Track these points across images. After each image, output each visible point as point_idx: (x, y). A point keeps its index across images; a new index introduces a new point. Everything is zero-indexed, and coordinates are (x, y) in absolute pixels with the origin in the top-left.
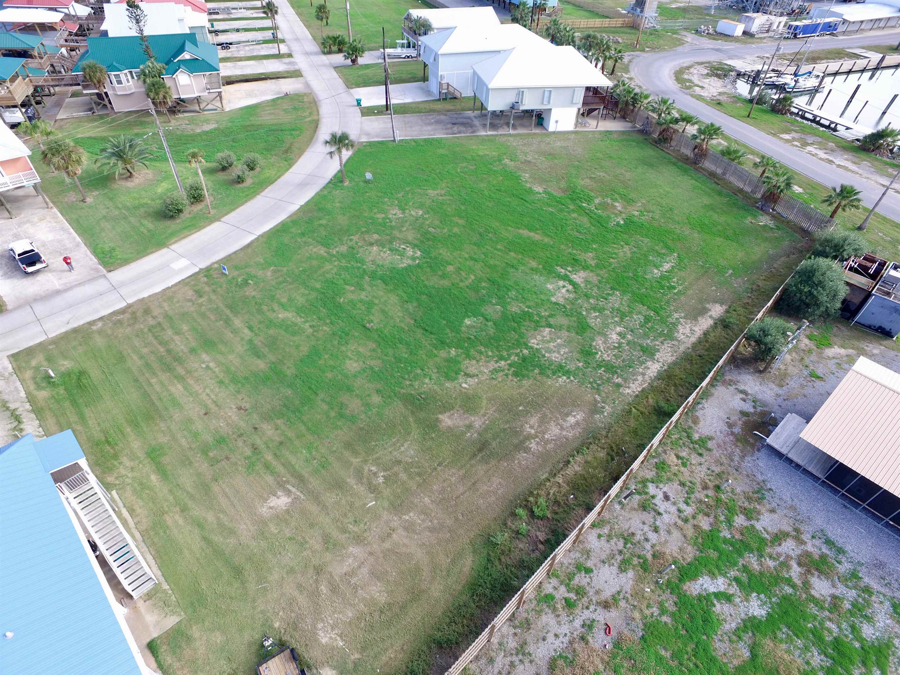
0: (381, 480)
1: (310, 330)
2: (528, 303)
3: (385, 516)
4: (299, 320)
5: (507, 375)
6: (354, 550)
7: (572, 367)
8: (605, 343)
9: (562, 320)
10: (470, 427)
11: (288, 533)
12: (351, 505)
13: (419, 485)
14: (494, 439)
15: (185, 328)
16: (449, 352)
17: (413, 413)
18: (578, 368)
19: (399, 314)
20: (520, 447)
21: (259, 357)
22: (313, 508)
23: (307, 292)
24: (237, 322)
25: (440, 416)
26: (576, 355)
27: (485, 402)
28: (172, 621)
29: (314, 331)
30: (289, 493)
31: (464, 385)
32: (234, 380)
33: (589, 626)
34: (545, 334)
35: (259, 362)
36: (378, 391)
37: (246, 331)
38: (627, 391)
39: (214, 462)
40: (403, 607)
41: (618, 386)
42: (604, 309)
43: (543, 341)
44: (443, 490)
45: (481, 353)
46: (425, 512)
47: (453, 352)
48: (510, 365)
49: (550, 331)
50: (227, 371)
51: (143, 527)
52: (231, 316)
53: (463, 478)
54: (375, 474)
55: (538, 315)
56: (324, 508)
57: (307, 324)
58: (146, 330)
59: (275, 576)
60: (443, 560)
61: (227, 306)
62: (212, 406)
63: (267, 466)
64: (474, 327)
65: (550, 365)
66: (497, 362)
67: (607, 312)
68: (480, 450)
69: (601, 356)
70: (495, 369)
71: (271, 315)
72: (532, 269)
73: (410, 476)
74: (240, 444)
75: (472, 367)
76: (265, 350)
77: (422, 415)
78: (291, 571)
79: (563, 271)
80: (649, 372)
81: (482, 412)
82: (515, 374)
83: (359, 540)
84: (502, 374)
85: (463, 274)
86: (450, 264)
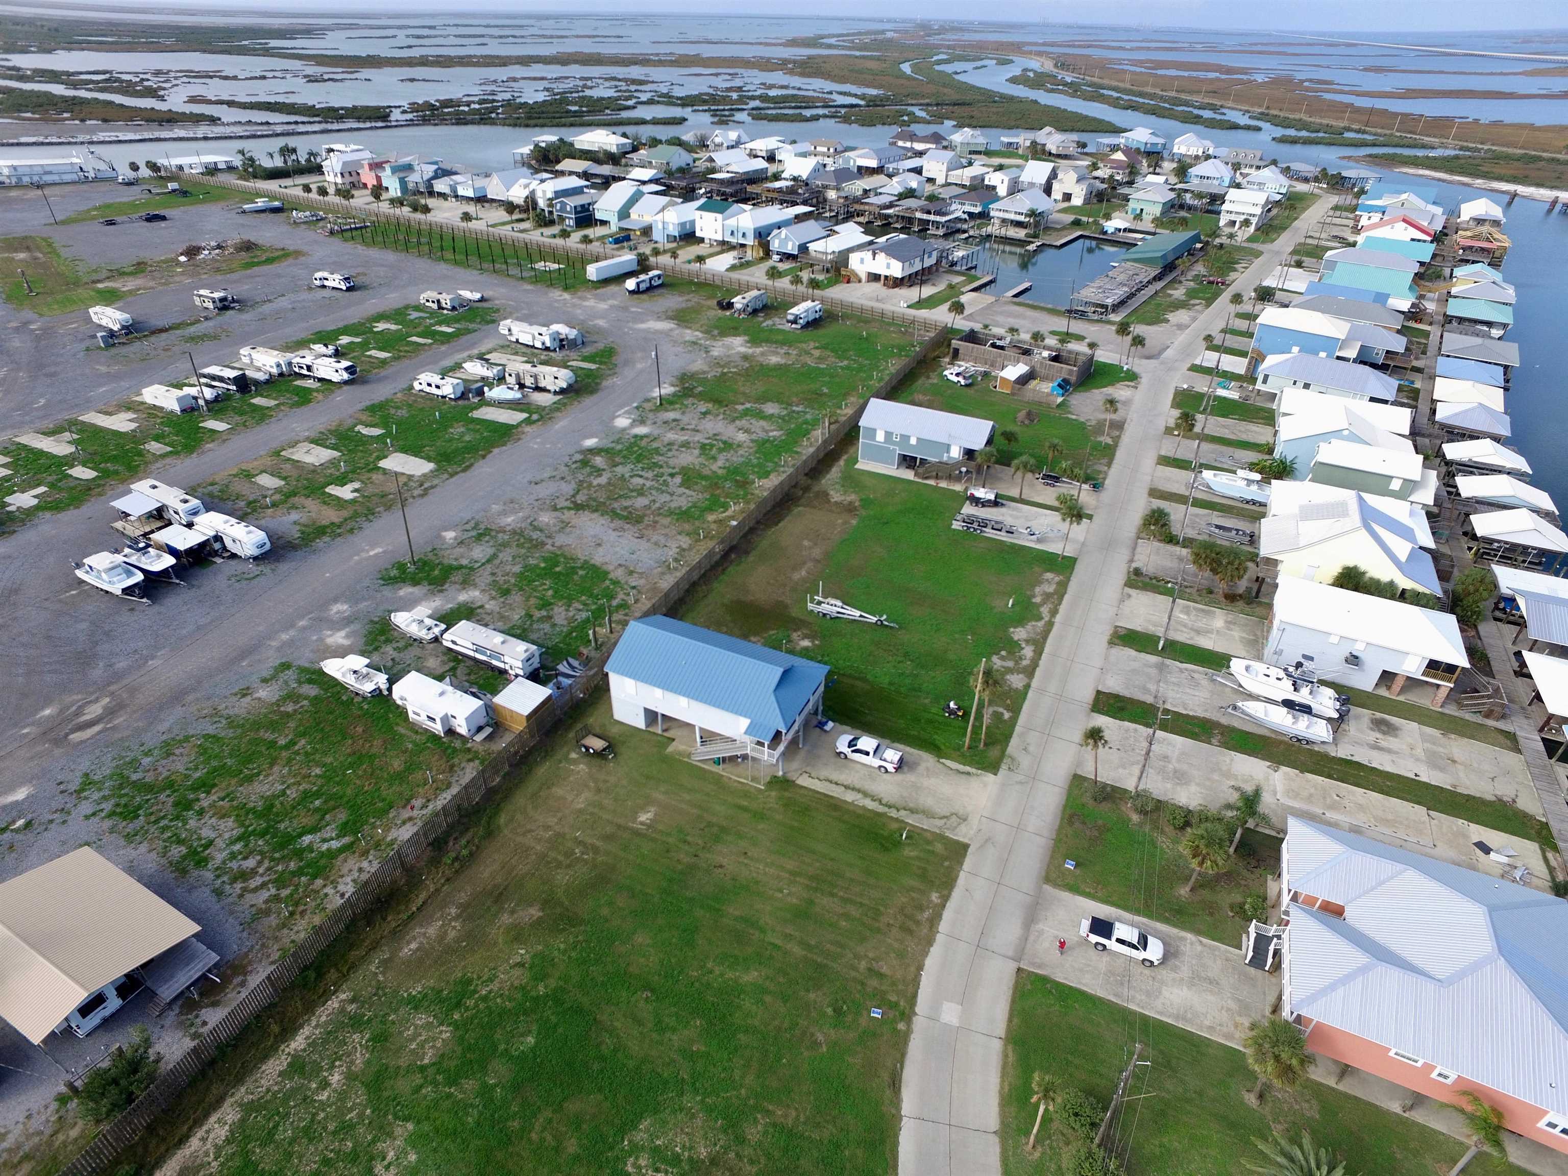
0: (577, 851)
1: (710, 965)
2: (448, 1103)
3: (567, 830)
4: (730, 975)
5: (479, 978)
6: (580, 806)
7: (404, 1010)
8: (352, 1062)
9: (403, 1086)
10: (513, 912)
11: (630, 803)
12: (593, 829)
13: (546, 855)
14: (488, 908)
15: (843, 924)
16: (546, 988)
17: (567, 910)
18: (396, 1011)
19: (617, 1024)
20: (464, 907)
21: (742, 917)
22: (621, 821)
23: (749, 1022)
24: (797, 950)
25: (541, 914)
26: (394, 1029)
27: (500, 940)
28: (670, 749)
29: (704, 966)
30: (642, 823)
31: (523, 952)
32: (746, 888)
34: (430, 1053)
35: (737, 913)
36: (607, 921)
37: (779, 942)
38: (343, 996)
39: (710, 824)
40: (541, 788)
41: (353, 1001)
42: (335, 1133)
43: (434, 1039)
44: (527, 858)
45: (511, 999)
46: (539, 840)
47: (541, 990)
48: (475, 991)
49: (422, 1060)
50: (759, 894)
51: (725, 778)
52: (810, 955)
53: (514, 867)
54: (583, 854)
55: (435, 1083)
56: (610, 822)
57: (717, 973)
58: (882, 909)
59: (625, 782)
60: (519, 817)
61: (826, 966)
62: (746, 861)
63: (669, 834)
64: (522, 1035)
65: (429, 1006)
66: (490, 992)
69: (362, 1038)
70: (492, 981)
71: (766, 971)
73: (556, 859)
74: (700, 842)
75: (519, 977)
76: (740, 927)
77: (559, 910)
78: (615, 787)
80: (307, 1033)
81: (501, 930)
82: (469, 982)
83: (580, 811)
84: (484, 978)
85: (549, 1138)
86: (577, 1158)
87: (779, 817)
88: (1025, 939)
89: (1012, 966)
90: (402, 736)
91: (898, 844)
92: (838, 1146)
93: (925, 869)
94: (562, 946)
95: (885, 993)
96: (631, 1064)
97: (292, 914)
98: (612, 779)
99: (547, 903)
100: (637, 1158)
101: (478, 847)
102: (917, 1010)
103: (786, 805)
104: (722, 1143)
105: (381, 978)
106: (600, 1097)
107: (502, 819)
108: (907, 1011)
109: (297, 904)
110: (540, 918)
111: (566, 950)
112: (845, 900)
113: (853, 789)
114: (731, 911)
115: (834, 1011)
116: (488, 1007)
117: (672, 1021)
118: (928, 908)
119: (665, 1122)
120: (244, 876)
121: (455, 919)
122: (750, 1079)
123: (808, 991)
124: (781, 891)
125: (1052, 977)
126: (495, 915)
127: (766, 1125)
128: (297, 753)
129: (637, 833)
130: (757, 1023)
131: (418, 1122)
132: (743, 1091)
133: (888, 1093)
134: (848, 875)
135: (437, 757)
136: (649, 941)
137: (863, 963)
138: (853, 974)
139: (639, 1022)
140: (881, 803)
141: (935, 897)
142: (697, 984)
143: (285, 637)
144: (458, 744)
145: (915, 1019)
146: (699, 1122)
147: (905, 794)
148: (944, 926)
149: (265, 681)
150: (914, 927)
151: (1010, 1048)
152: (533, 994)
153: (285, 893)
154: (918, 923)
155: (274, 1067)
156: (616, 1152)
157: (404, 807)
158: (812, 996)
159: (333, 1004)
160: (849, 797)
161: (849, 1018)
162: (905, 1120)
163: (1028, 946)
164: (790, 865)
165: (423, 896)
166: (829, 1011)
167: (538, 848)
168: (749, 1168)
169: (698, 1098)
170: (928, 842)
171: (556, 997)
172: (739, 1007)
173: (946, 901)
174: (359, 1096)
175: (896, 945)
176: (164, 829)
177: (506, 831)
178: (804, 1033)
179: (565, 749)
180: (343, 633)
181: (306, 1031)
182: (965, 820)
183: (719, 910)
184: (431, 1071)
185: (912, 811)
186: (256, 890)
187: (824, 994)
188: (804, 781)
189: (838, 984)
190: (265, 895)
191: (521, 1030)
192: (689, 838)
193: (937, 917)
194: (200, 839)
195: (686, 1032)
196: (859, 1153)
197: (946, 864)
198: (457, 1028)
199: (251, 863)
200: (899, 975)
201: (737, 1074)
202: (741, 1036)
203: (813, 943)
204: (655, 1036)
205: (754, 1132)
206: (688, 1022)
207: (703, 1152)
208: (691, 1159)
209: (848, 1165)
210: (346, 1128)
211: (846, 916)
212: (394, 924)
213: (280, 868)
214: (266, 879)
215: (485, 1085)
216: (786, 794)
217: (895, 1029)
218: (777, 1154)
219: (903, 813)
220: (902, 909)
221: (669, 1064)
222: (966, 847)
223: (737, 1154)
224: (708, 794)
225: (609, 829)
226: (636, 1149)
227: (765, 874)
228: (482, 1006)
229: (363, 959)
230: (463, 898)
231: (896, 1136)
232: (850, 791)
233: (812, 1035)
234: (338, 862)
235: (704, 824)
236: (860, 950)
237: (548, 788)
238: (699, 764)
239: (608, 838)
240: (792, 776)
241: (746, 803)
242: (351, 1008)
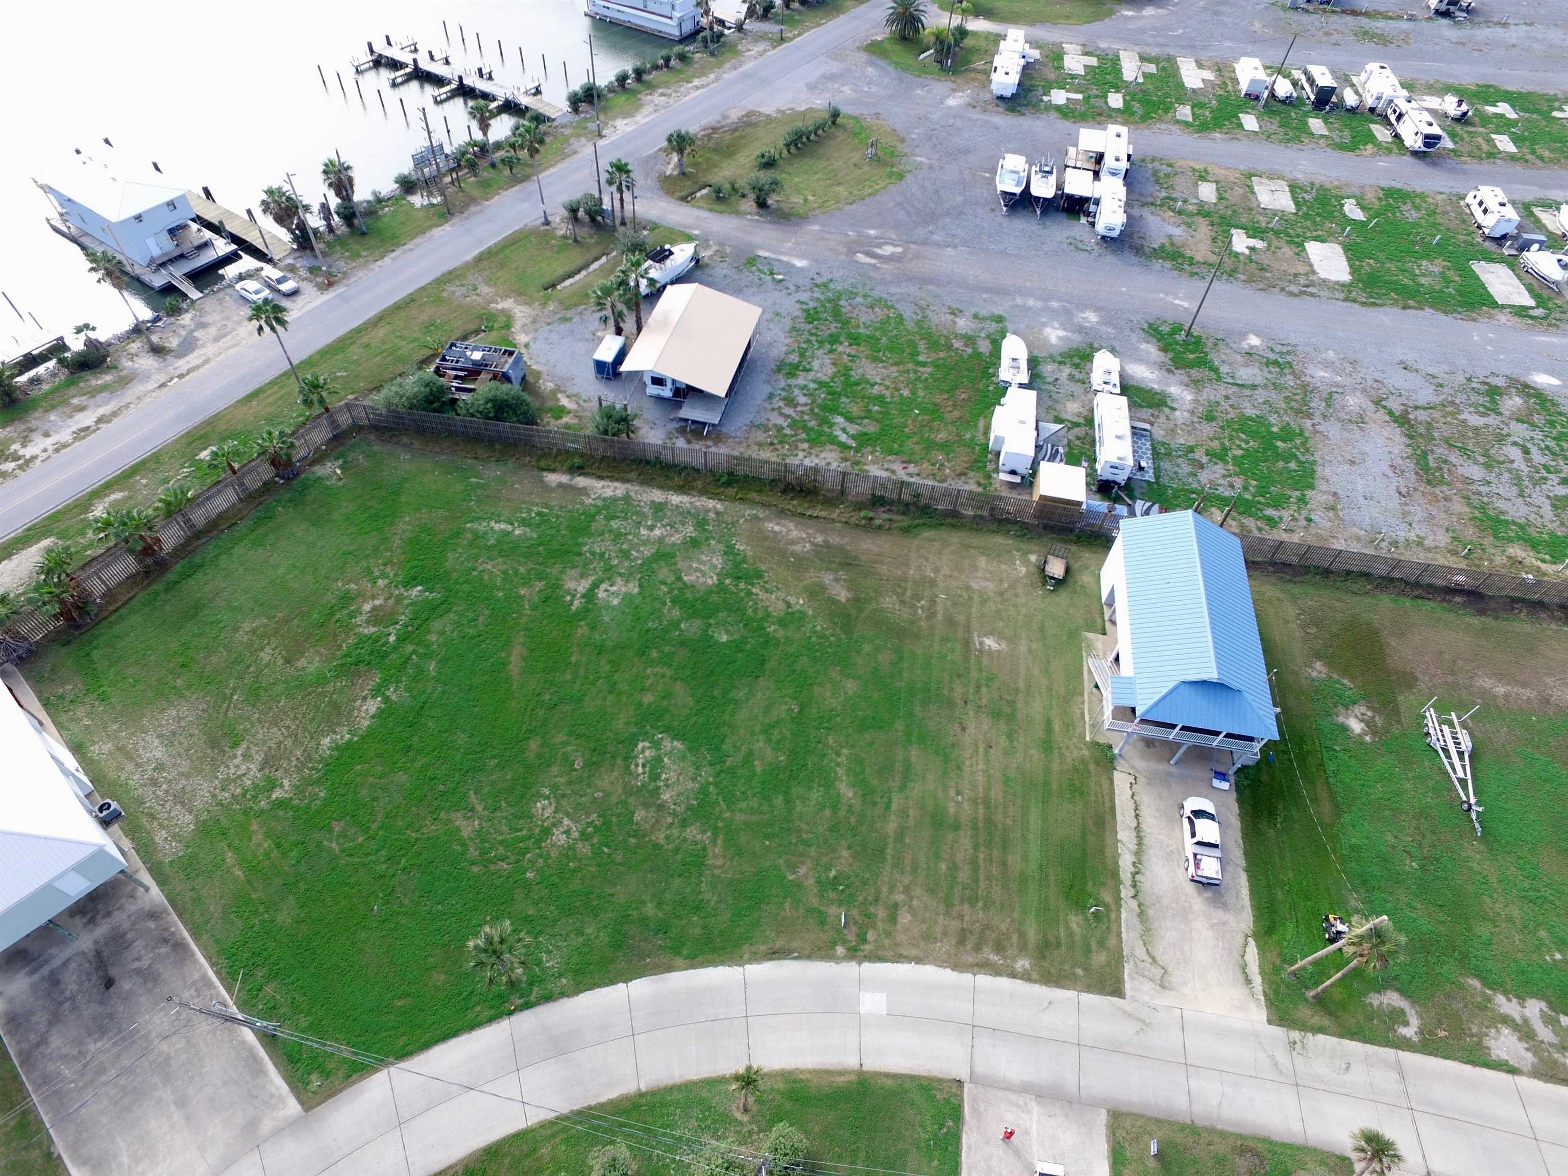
0: (923, 602)
1: (845, 751)
2: (658, 605)
3: (941, 585)
4: (840, 771)
5: (766, 582)
6: (975, 586)
7: (722, 547)
8: (672, 535)
9: (664, 573)
10: (836, 580)
11: (1001, 624)
12: (954, 605)
13: (906, 581)
14: (833, 562)
15: (943, 866)
16: (775, 631)
17: (856, 618)
18: (719, 542)
19: (760, 694)
20: (827, 545)
21: (910, 764)
22: (975, 624)
23: (797, 802)
24: (892, 827)
25: (843, 600)
26: (703, 548)
27: (806, 582)
28: (1090, 635)
29: (842, 747)
30: (981, 643)
31: (801, 601)
32: (947, 760)
33: (911, 475)
34: (693, 578)
35: (913, 759)
36: (858, 652)
37: (894, 807)
38: (719, 506)
39: (1012, 703)
40: (978, 547)
41: (718, 513)
42: (621, 550)
43: (704, 576)
44: (896, 568)
45: (755, 611)
46: (919, 568)
47: (771, 629)
48: (753, 585)
49: (686, 575)
50: (945, 773)
51: (1079, 699)
52: (890, 840)
53: (882, 563)
54: (922, 608)
55: (671, 591)
56: (969, 617)
57: (839, 760)
58: (980, 904)
59: (1023, 610)
60: (937, 545)
61: (884, 859)
62: (981, 750)
63: (980, 670)
64: (727, 631)
65: (730, 561)
66: (757, 595)
67: (624, 546)
68: (850, 565)
69: (691, 533)
70: (766, 592)
71: (857, 803)
72: (593, 628)
73: (905, 589)
74: (984, 701)
75: (778, 609)
76: (898, 766)
77: (853, 612)
78: (1014, 605)
79: (576, 603)
81: (816, 579)
82: (761, 577)
83: (968, 588)
84: (767, 586)
85: (650, 681)
86: (640, 705)
87: (1055, 767)
88: (1007, 1087)
89: (962, 1073)
90: (976, 426)
91: (1080, 905)
92: (698, 909)
93: (1058, 945)
94: (818, 628)
95: (874, 927)
96: (726, 717)
97: (771, 444)
98: (1022, 600)
99: (856, 601)
100: (650, 748)
101: (889, 529)
102: (866, 965)
103: (1076, 769)
104: (678, 809)
105: (741, 521)
106: (692, 704)
107: (928, 534)
108: (859, 953)
109: (781, 442)
110: (839, 602)
111: (815, 632)
112: (974, 863)
113: (1139, 837)
114: (913, 753)
115: (835, 878)
116: (742, 599)
117: (776, 736)
118: (1005, 958)
119: (683, 758)
120: (791, 402)
121: (813, 544)
122: (740, 817)
123: (849, 848)
124: (958, 793)
125: (965, 1128)
126: (828, 569)
127: (702, 841)
128: (916, 372)
129: (967, 643)
130: (798, 809)
131: (640, 594)
132: (728, 814)
133: (763, 948)
134: (1010, 859)
135: (966, 459)
136: (850, 693)
137: (902, 897)
138: (885, 889)
139: (767, 711)
140: (1134, 875)
141: (1022, 964)
142: (820, 746)
143: (1031, 302)
144: (990, 467)
145: (854, 964)
146: (690, 785)
147: (1165, 902)
148: (984, 980)
149: (975, 316)
150: (969, 945)
151: (853, 1078)
152: (766, 624)
153: (788, 431)
154: (977, 948)
155: (657, 495)
156: (651, 731)
157: (903, 462)
158: (845, 853)
159: (711, 503)
160: (1125, 836)
161: (832, 895)
162: (741, 969)
163: (1000, 1093)
164: (997, 794)
165: (823, 514)
166: (833, 873)
167: (912, 572)
168: (662, 836)
169: (711, 779)
170: (1102, 944)
171: (768, 641)
172: (810, 789)
173: (1022, 978)
174: (647, 552)
175: (938, 930)
176: (809, 341)
177: (916, 542)
178: (802, 854)
179: (1036, 548)
180: (1061, 333)
181: (685, 499)
182: (1162, 986)
183: (909, 741)
184: (680, 584)
185: (1141, 914)
186: (781, 414)
187: (851, 865)
188: (1121, 780)
189: (867, 875)
190: (780, 421)
191: (730, 628)
192: (984, 689)
193: (996, 971)
194: (809, 363)
195: (769, 751)
196: (698, 931)
197: (1079, 971)
198: (717, 586)
199: (802, 400)
200: (901, 938)
201: (743, 805)
202: (781, 798)
203: (907, 841)
204: (758, 728)
205: (693, 832)
206: (779, 750)
207: (666, 796)
208: (659, 788)
209: (684, 922)
210: (626, 555)
211: (954, 867)
212: (790, 507)
213: (806, 417)
214: (794, 415)
215: (679, 622)
216: (1092, 767)
217: (834, 944)
218: (679, 857)
219: (1134, 904)
220: (987, 927)
221: (735, 746)
222: (1117, 991)
223: (672, 824)
224: (1050, 690)
225: (961, 618)
226: (656, 745)
227: (973, 773)
228: (742, 594)
229: (752, 503)
230: (834, 540)
231: (723, 963)
232: (1134, 834)
233: (803, 863)
234: (828, 447)
235: (1009, 698)
236: (917, 891)
237: (983, 553)
238: (1085, 668)
239: (950, 621)
240: (1120, 764)
241: (1057, 728)
242: (712, 515)
